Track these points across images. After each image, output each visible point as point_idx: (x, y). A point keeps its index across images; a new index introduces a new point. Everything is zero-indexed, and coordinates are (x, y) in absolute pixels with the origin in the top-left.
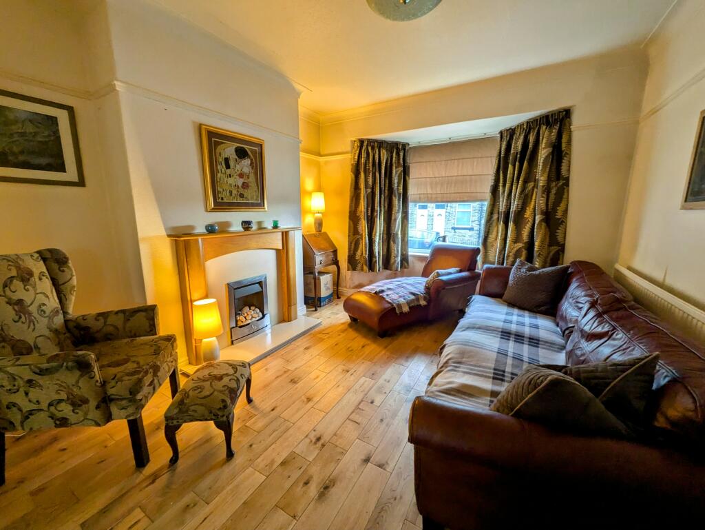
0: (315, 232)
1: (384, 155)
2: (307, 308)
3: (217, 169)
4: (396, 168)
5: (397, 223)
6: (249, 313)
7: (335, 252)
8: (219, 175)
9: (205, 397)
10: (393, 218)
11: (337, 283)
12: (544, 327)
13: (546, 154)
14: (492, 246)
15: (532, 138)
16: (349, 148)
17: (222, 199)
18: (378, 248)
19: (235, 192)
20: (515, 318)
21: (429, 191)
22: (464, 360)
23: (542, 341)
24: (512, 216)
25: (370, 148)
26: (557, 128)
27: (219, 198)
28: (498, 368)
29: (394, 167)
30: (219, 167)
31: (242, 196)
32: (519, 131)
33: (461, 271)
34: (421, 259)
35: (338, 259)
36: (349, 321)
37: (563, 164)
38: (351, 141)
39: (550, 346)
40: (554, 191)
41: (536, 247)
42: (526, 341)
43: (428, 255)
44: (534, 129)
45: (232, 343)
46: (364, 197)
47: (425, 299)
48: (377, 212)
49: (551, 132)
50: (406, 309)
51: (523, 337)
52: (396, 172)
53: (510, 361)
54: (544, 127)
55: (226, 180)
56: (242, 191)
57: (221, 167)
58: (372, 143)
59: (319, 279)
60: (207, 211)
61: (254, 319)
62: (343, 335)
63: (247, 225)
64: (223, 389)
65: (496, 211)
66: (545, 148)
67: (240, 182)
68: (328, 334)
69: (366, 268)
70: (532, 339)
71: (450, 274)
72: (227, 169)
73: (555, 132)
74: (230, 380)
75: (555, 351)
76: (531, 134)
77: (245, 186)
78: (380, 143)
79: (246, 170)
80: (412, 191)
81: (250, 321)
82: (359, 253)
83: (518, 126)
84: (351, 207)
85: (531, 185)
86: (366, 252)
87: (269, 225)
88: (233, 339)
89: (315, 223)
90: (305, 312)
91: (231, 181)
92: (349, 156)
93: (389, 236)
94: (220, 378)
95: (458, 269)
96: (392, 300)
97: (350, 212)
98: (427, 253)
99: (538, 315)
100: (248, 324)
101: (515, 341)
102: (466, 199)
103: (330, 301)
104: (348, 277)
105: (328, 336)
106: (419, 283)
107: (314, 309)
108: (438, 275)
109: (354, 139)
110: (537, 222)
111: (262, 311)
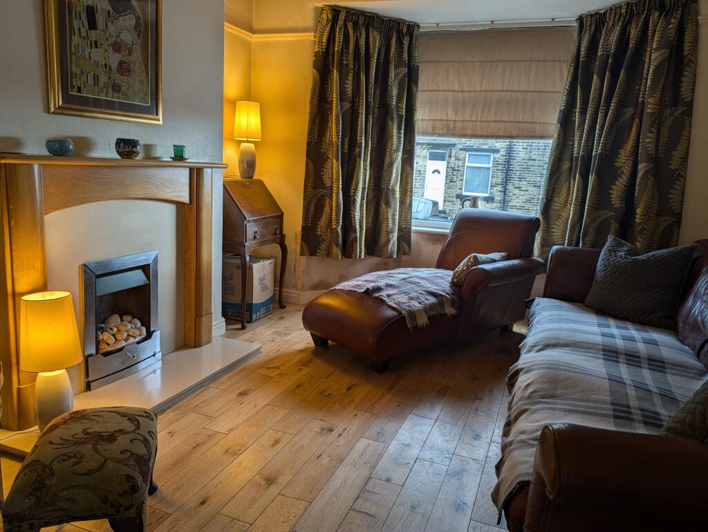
0: (240, 178)
1: (376, 39)
2: (227, 324)
3: (72, 28)
4: (395, 69)
5: (394, 171)
6: (121, 328)
7: (280, 217)
8: (76, 40)
9: (89, 473)
10: (387, 160)
11: (280, 279)
12: (665, 344)
13: (660, 60)
14: (559, 216)
15: (634, 32)
16: (310, 22)
17: (79, 90)
18: (359, 214)
19: (103, 79)
20: (615, 331)
21: (452, 116)
22: (558, 392)
23: (669, 364)
24: (594, 164)
25: (350, 26)
26: (678, 17)
27: (73, 87)
28: (616, 402)
29: (392, 67)
30: (76, 23)
31: (116, 88)
32: (612, 18)
33: (508, 258)
34: (435, 238)
35: (284, 233)
36: (313, 345)
37: (684, 79)
38: (316, 8)
39: (683, 371)
40: (667, 124)
41: (637, 216)
42: (645, 363)
43: (448, 231)
44: (639, 15)
45: (88, 387)
46: (337, 117)
47: (453, 303)
48: (360, 147)
49: (668, 23)
50: (423, 320)
51: (639, 357)
52: (396, 75)
53: (631, 392)
54: (657, 14)
55: (87, 50)
56: (117, 78)
57: (80, 24)
58: (354, 15)
59: (251, 268)
60: (48, 111)
61: (132, 340)
62: (306, 371)
63: (127, 148)
64: (123, 456)
65: (567, 156)
66: (657, 50)
67: (114, 60)
68: (277, 368)
69: (337, 251)
70: (654, 361)
71: (494, 261)
72: (90, 29)
73: (674, 23)
74: (132, 441)
75: (691, 378)
76: (634, 25)
77: (124, 68)
78: (369, 17)
79: (128, 37)
80: (421, 115)
81: (123, 344)
82: (323, 221)
83: (611, 9)
84: (310, 133)
85: (629, 111)
86: (337, 221)
87: (166, 154)
88: (90, 379)
89: (241, 161)
90: (224, 331)
91: (97, 55)
92: (310, 36)
93: (378, 194)
94: (112, 438)
95: (503, 254)
96: (398, 303)
97: (309, 144)
98: (446, 227)
99: (647, 328)
100: (121, 349)
101: (627, 364)
102: (514, 133)
103: (268, 312)
104: (300, 269)
105: (278, 372)
106: (439, 277)
107: (240, 326)
108: (477, 262)
109: (320, 5)
110: (640, 175)
111: (148, 326)
